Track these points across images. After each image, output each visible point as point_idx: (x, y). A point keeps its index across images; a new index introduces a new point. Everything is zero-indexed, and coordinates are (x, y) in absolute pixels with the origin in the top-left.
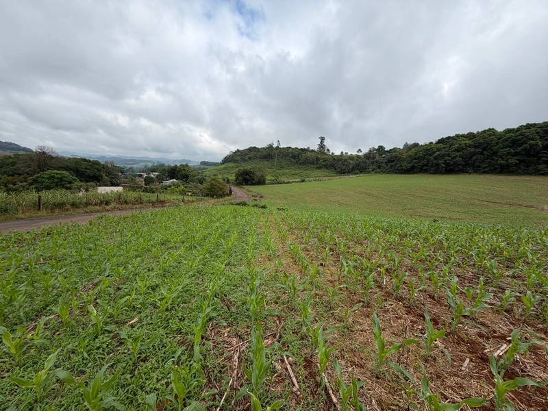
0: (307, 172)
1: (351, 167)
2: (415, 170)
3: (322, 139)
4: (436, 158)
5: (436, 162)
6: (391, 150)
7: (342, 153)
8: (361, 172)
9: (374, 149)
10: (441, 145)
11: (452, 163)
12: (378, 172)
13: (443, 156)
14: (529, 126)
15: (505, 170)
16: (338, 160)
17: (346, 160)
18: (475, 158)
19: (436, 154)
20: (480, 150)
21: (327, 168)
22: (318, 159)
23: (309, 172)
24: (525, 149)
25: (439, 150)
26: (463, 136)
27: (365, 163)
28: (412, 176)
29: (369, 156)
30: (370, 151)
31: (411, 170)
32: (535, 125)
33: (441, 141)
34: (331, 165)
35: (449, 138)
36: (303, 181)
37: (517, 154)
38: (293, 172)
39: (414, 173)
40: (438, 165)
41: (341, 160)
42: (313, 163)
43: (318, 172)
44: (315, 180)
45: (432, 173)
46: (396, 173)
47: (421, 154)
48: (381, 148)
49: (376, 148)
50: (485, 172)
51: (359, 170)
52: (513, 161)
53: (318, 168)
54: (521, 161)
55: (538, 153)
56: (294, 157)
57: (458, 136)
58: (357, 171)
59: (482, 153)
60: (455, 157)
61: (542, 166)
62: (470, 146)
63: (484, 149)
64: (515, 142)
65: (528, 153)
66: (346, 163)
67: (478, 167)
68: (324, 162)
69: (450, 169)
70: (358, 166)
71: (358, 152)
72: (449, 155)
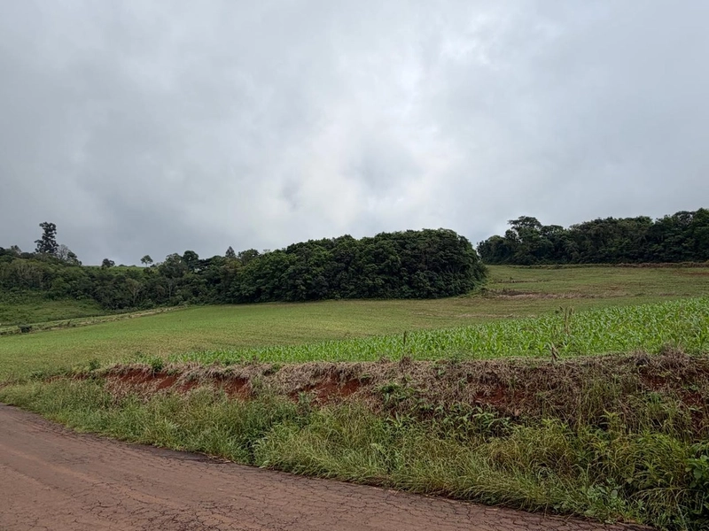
0: (19, 308)
1: (135, 292)
2: (263, 297)
3: (49, 229)
4: (290, 276)
5: (291, 282)
6: (209, 260)
7: (107, 262)
8: (159, 303)
9: (176, 256)
10: (293, 256)
11: (313, 283)
12: (196, 303)
13: (300, 272)
14: (385, 236)
15: (371, 293)
16: (102, 279)
17: (122, 279)
18: (339, 276)
19: (290, 269)
20: (343, 265)
21: (75, 296)
22: (47, 276)
24: (388, 266)
25: (292, 263)
26: (317, 243)
27: (164, 284)
28: (258, 306)
29: (169, 270)
30: (169, 260)
33: (292, 249)
35: (301, 245)
36: (26, 330)
37: (381, 272)
39: (261, 301)
40: (295, 287)
41: (110, 278)
44: (60, 326)
45: (289, 301)
46: (229, 303)
47: (268, 269)
48: (190, 256)
49: (182, 255)
50: (353, 297)
51: (153, 298)
52: (379, 280)
54: (386, 281)
55: (399, 271)
57: (311, 242)
58: (150, 302)
59: (346, 269)
60: (316, 275)
61: (405, 288)
62: (330, 259)
63: (348, 263)
64: (377, 256)
65: (391, 271)
66: (123, 285)
67: (345, 289)
68: (66, 281)
69: (312, 294)
70: (151, 290)
71: (143, 260)
72: (308, 271)
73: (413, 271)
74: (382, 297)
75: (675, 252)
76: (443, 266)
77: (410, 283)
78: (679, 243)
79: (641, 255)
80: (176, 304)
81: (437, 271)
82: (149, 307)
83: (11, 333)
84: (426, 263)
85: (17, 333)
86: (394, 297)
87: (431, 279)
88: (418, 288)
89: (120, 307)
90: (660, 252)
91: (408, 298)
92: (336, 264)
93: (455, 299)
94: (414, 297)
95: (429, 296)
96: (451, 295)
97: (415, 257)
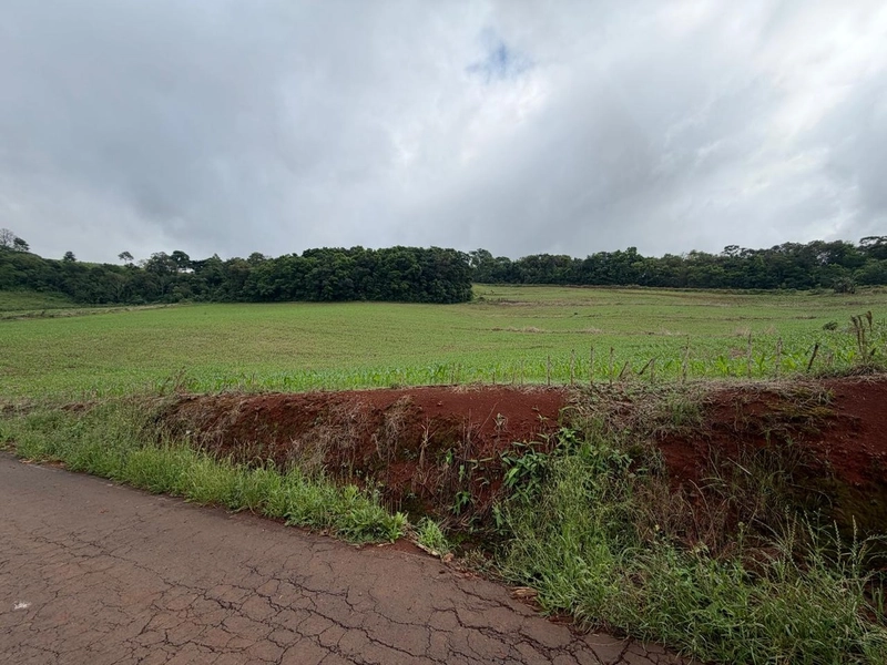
1: (119, 286)
2: (283, 297)
4: (314, 277)
5: (316, 282)
6: (203, 261)
7: (69, 256)
8: (151, 300)
9: (165, 256)
10: (314, 259)
11: (340, 284)
12: (201, 301)
15: (396, 296)
20: (368, 270)
24: (411, 273)
29: (159, 267)
30: (155, 258)
32: (403, 248)
33: (307, 254)
34: (49, 281)
35: (317, 250)
37: (405, 278)
40: (320, 287)
44: (30, 316)
45: (313, 301)
46: (241, 301)
48: (180, 256)
49: (170, 254)
50: (379, 300)
51: (144, 295)
52: (404, 285)
55: (420, 278)
58: (139, 298)
59: (371, 275)
60: (343, 277)
61: (425, 293)
62: (353, 265)
63: (372, 269)
64: (399, 263)
65: (414, 278)
66: (102, 278)
67: (371, 291)
68: (20, 269)
69: (340, 295)
70: (139, 286)
71: (122, 256)
72: (333, 273)
73: (431, 279)
77: (427, 289)
80: (177, 301)
82: (139, 304)
86: (415, 301)
87: (446, 287)
88: (436, 294)
89: (103, 302)
91: (426, 302)
92: (361, 269)
94: (432, 301)
95: (445, 301)
97: (432, 267)
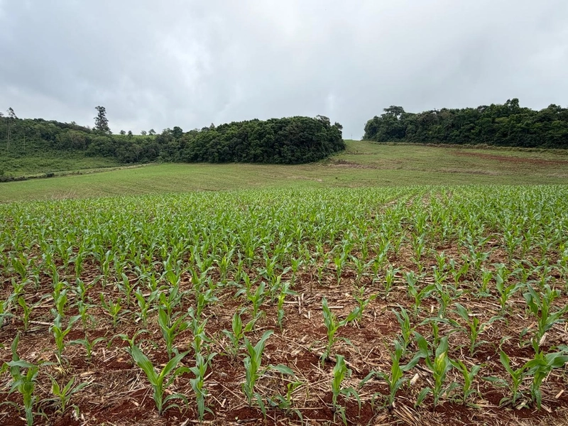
0: (68, 161)
1: (138, 153)
3: (102, 110)
4: (211, 147)
5: (211, 150)
9: (169, 131)
10: (218, 133)
11: (221, 152)
12: (168, 161)
13: (216, 144)
15: (256, 160)
17: (130, 144)
18: (237, 147)
20: (240, 140)
21: (103, 154)
22: (88, 141)
23: (71, 161)
24: (265, 142)
25: (214, 138)
27: (156, 147)
29: (162, 139)
30: (165, 133)
31: (194, 159)
34: (110, 150)
35: (226, 125)
36: (50, 176)
37: (261, 146)
38: (43, 162)
39: (197, 162)
42: (80, 147)
43: (88, 161)
44: (73, 174)
48: (177, 130)
49: (172, 129)
50: (245, 162)
51: (148, 157)
52: (259, 151)
53: (89, 155)
54: (266, 151)
55: (273, 145)
56: (46, 136)
58: (146, 159)
59: (242, 143)
60: (224, 146)
61: (276, 157)
63: (244, 140)
65: (267, 145)
66: (130, 148)
67: (241, 156)
68: (98, 145)
69: (222, 159)
70: (147, 152)
73: (282, 145)
74: (261, 162)
75: (466, 136)
76: (302, 143)
77: (279, 153)
78: (469, 130)
79: (445, 138)
81: (298, 146)
82: (145, 163)
83: (40, 177)
84: (291, 141)
85: (44, 177)
87: (293, 151)
88: (284, 156)
89: (128, 162)
90: (456, 136)
91: (277, 163)
93: (307, 166)
94: (281, 163)
95: (290, 163)
96: (305, 163)
97: (284, 136)
